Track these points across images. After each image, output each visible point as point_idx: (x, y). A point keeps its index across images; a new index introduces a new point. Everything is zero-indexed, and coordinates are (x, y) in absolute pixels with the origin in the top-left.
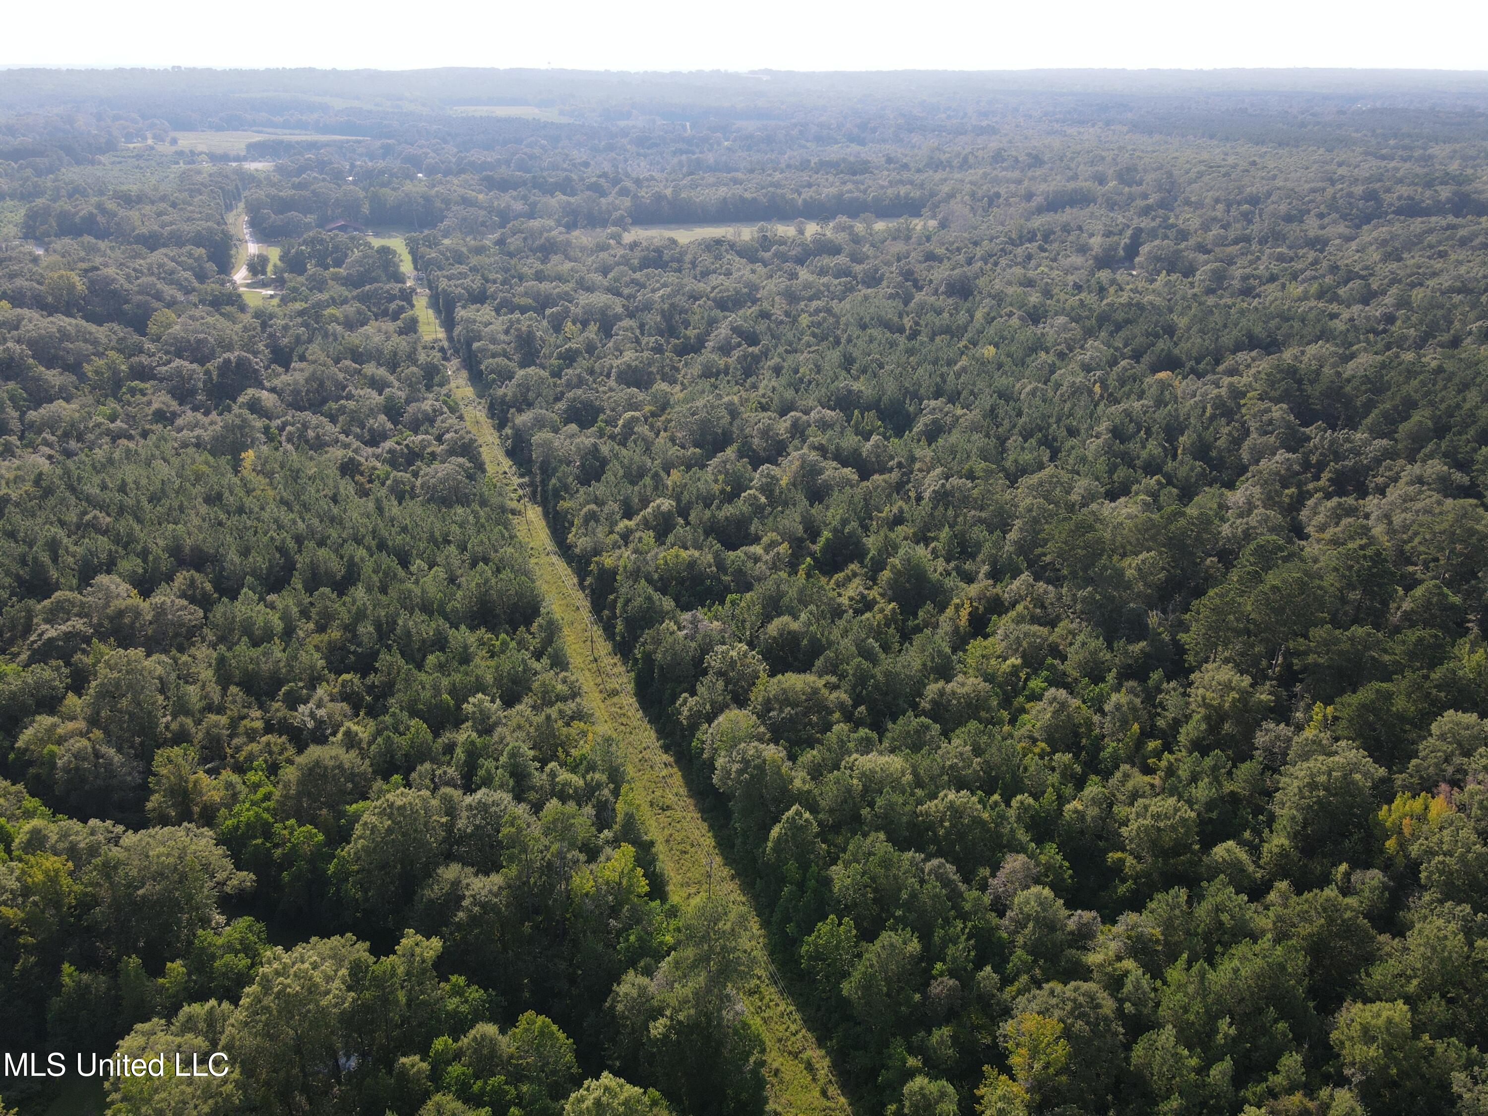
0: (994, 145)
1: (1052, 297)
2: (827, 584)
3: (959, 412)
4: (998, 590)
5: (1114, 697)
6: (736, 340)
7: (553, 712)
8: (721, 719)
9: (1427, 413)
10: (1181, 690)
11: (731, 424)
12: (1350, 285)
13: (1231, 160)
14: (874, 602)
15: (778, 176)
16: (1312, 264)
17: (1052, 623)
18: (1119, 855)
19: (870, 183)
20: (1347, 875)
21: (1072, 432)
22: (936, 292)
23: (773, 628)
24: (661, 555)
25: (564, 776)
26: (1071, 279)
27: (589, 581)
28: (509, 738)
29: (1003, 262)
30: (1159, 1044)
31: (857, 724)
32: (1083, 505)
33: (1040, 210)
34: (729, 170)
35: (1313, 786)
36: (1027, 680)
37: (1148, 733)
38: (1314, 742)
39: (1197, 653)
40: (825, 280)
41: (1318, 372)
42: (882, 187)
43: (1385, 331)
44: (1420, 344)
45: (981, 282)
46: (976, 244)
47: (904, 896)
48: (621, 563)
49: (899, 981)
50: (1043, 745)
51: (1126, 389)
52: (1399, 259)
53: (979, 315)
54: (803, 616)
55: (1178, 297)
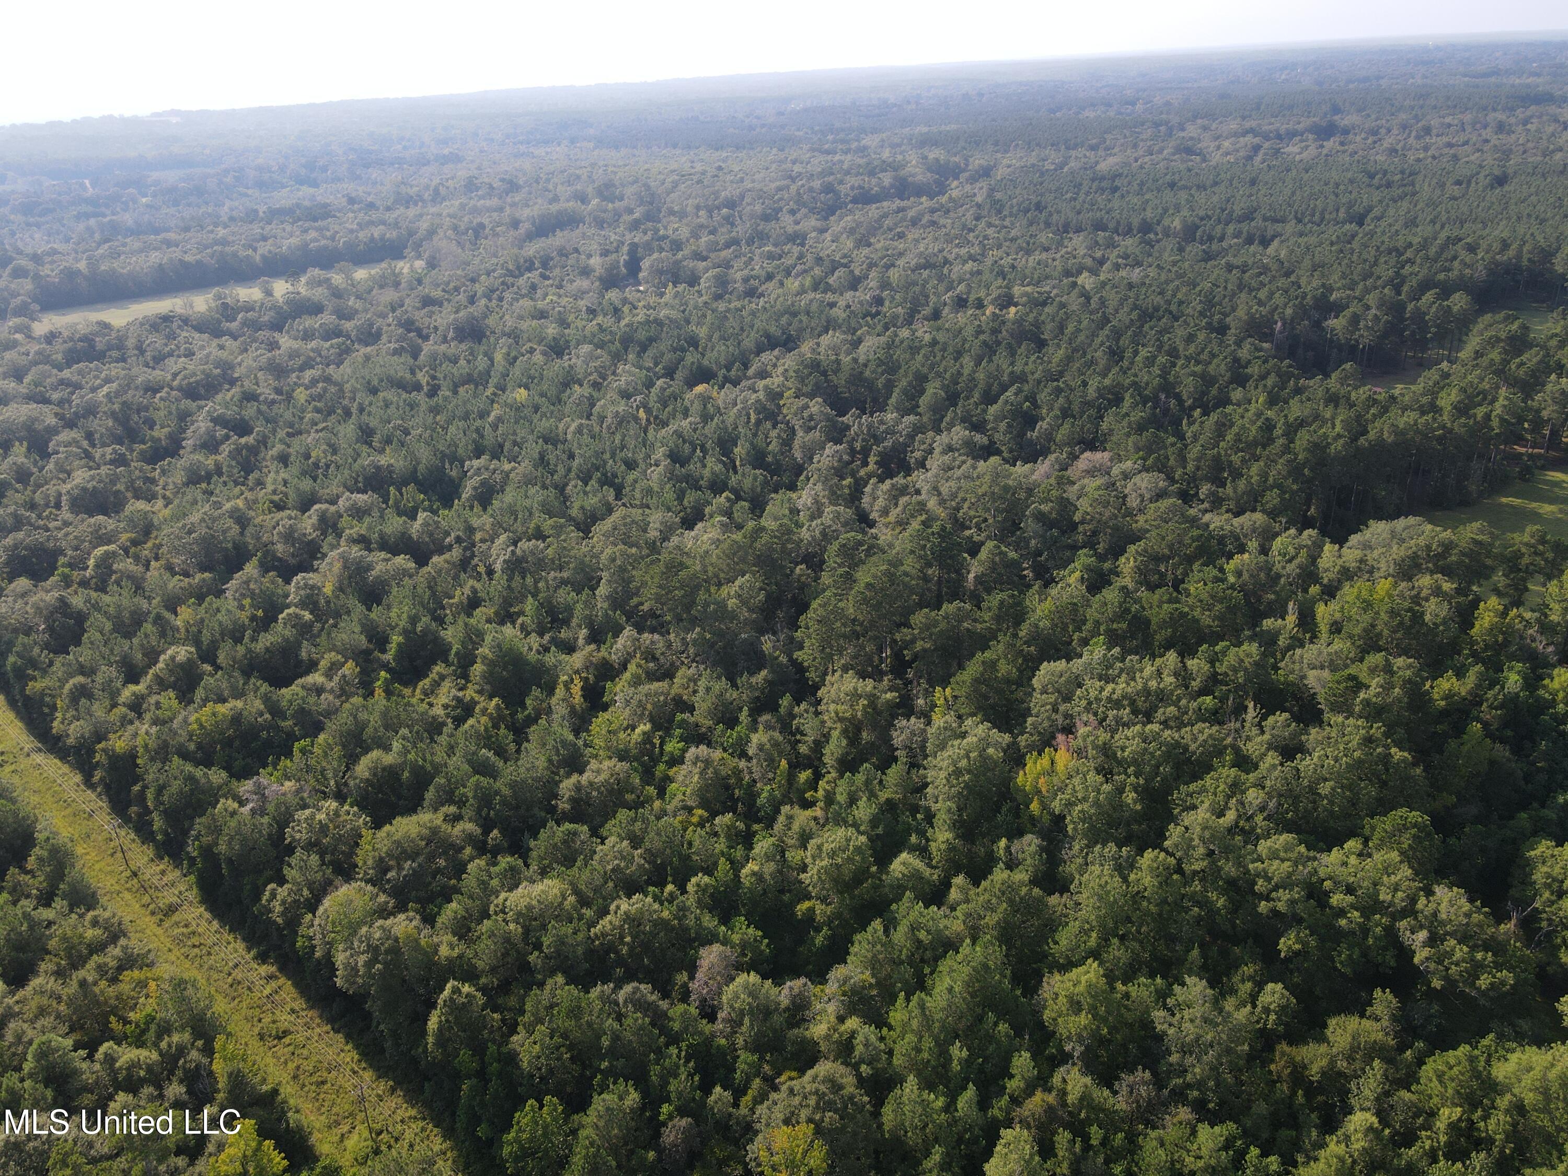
0: (462, 174)
1: (568, 326)
2: (414, 696)
3: (507, 467)
4: (603, 653)
5: (755, 738)
6: (220, 432)
7: (88, 973)
8: (327, 902)
9: (938, 384)
10: (812, 709)
11: (242, 534)
12: (837, 274)
13: (699, 167)
14: (474, 703)
15: (221, 232)
16: (799, 258)
17: (668, 674)
18: (806, 905)
19: (337, 228)
20: (1008, 848)
21: (631, 465)
22: (445, 340)
23: (363, 768)
24: (192, 718)
25: (127, 1055)
26: (582, 304)
27: (98, 775)
28: (30, 1033)
29: (508, 295)
30: (905, 1099)
31: (495, 853)
32: (665, 539)
33: (530, 237)
34: (157, 232)
35: (958, 773)
36: (662, 745)
37: (796, 765)
38: (945, 729)
39: (817, 669)
40: (313, 344)
41: (838, 362)
42: (352, 231)
43: (878, 313)
44: (909, 321)
45: (491, 321)
46: (473, 280)
47: (605, 1042)
48: (139, 741)
49: (626, 1144)
50: (700, 812)
51: (669, 409)
52: (869, 245)
53: (499, 357)
54: (396, 745)
55: (690, 307)
